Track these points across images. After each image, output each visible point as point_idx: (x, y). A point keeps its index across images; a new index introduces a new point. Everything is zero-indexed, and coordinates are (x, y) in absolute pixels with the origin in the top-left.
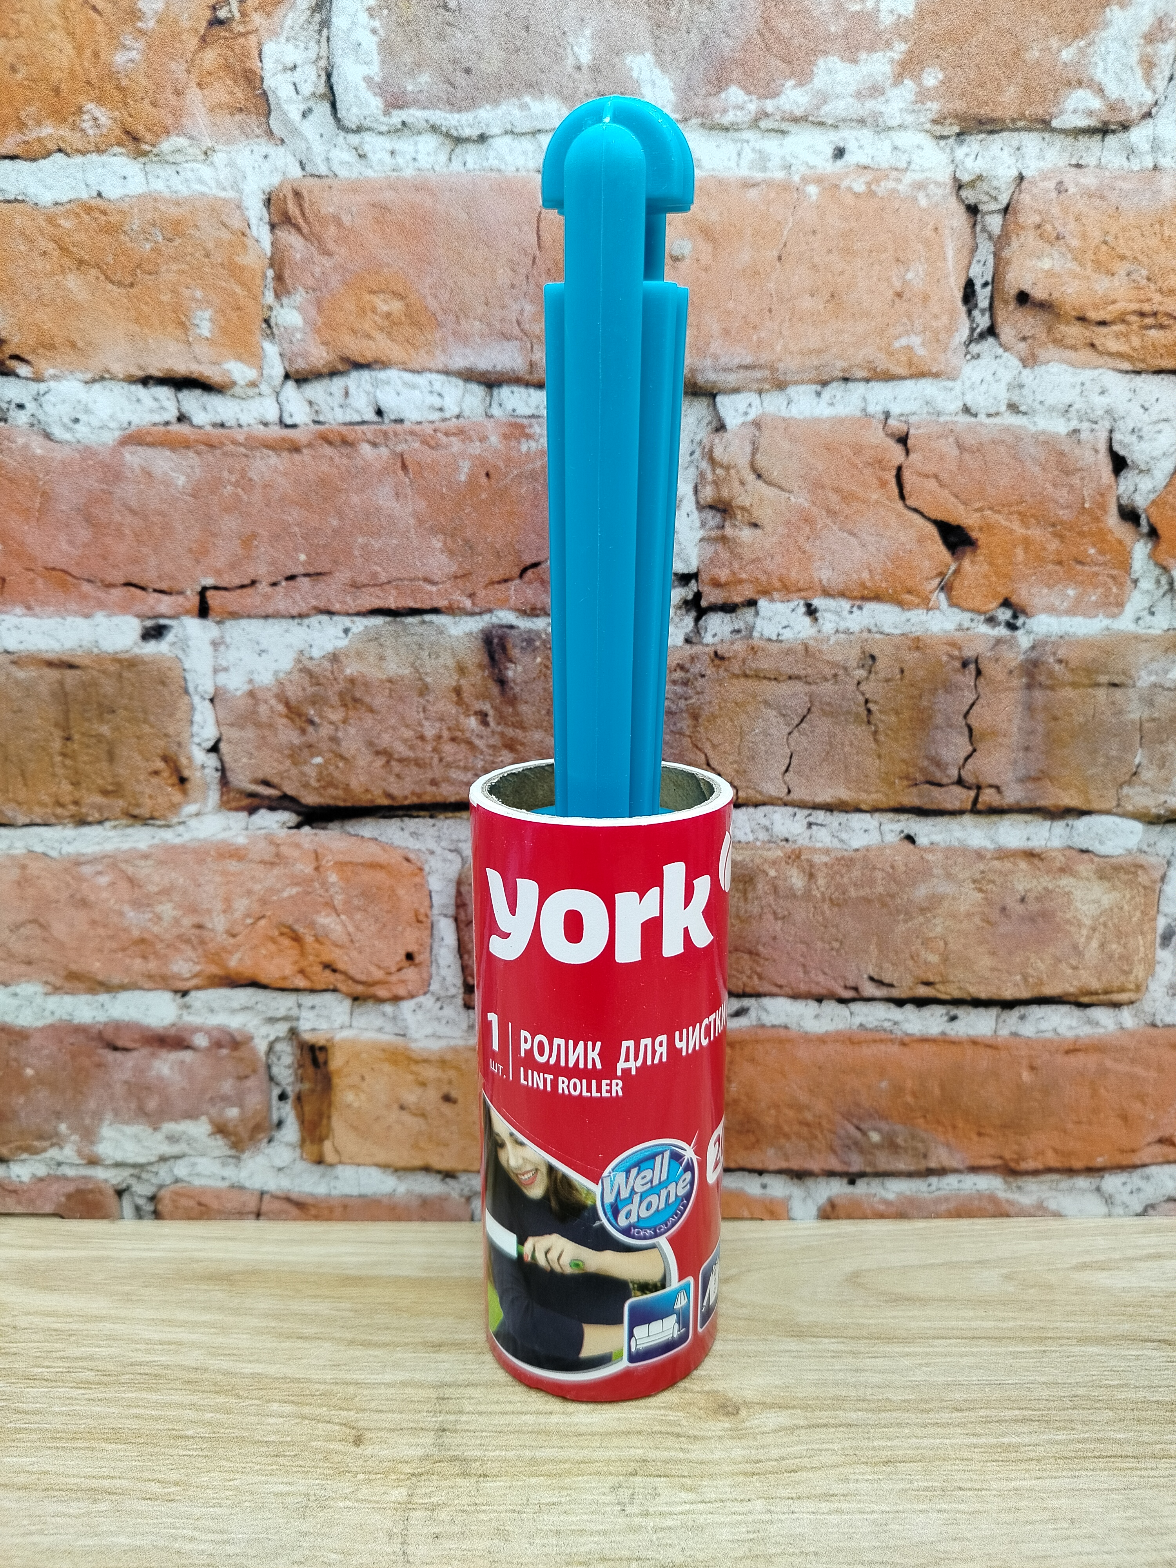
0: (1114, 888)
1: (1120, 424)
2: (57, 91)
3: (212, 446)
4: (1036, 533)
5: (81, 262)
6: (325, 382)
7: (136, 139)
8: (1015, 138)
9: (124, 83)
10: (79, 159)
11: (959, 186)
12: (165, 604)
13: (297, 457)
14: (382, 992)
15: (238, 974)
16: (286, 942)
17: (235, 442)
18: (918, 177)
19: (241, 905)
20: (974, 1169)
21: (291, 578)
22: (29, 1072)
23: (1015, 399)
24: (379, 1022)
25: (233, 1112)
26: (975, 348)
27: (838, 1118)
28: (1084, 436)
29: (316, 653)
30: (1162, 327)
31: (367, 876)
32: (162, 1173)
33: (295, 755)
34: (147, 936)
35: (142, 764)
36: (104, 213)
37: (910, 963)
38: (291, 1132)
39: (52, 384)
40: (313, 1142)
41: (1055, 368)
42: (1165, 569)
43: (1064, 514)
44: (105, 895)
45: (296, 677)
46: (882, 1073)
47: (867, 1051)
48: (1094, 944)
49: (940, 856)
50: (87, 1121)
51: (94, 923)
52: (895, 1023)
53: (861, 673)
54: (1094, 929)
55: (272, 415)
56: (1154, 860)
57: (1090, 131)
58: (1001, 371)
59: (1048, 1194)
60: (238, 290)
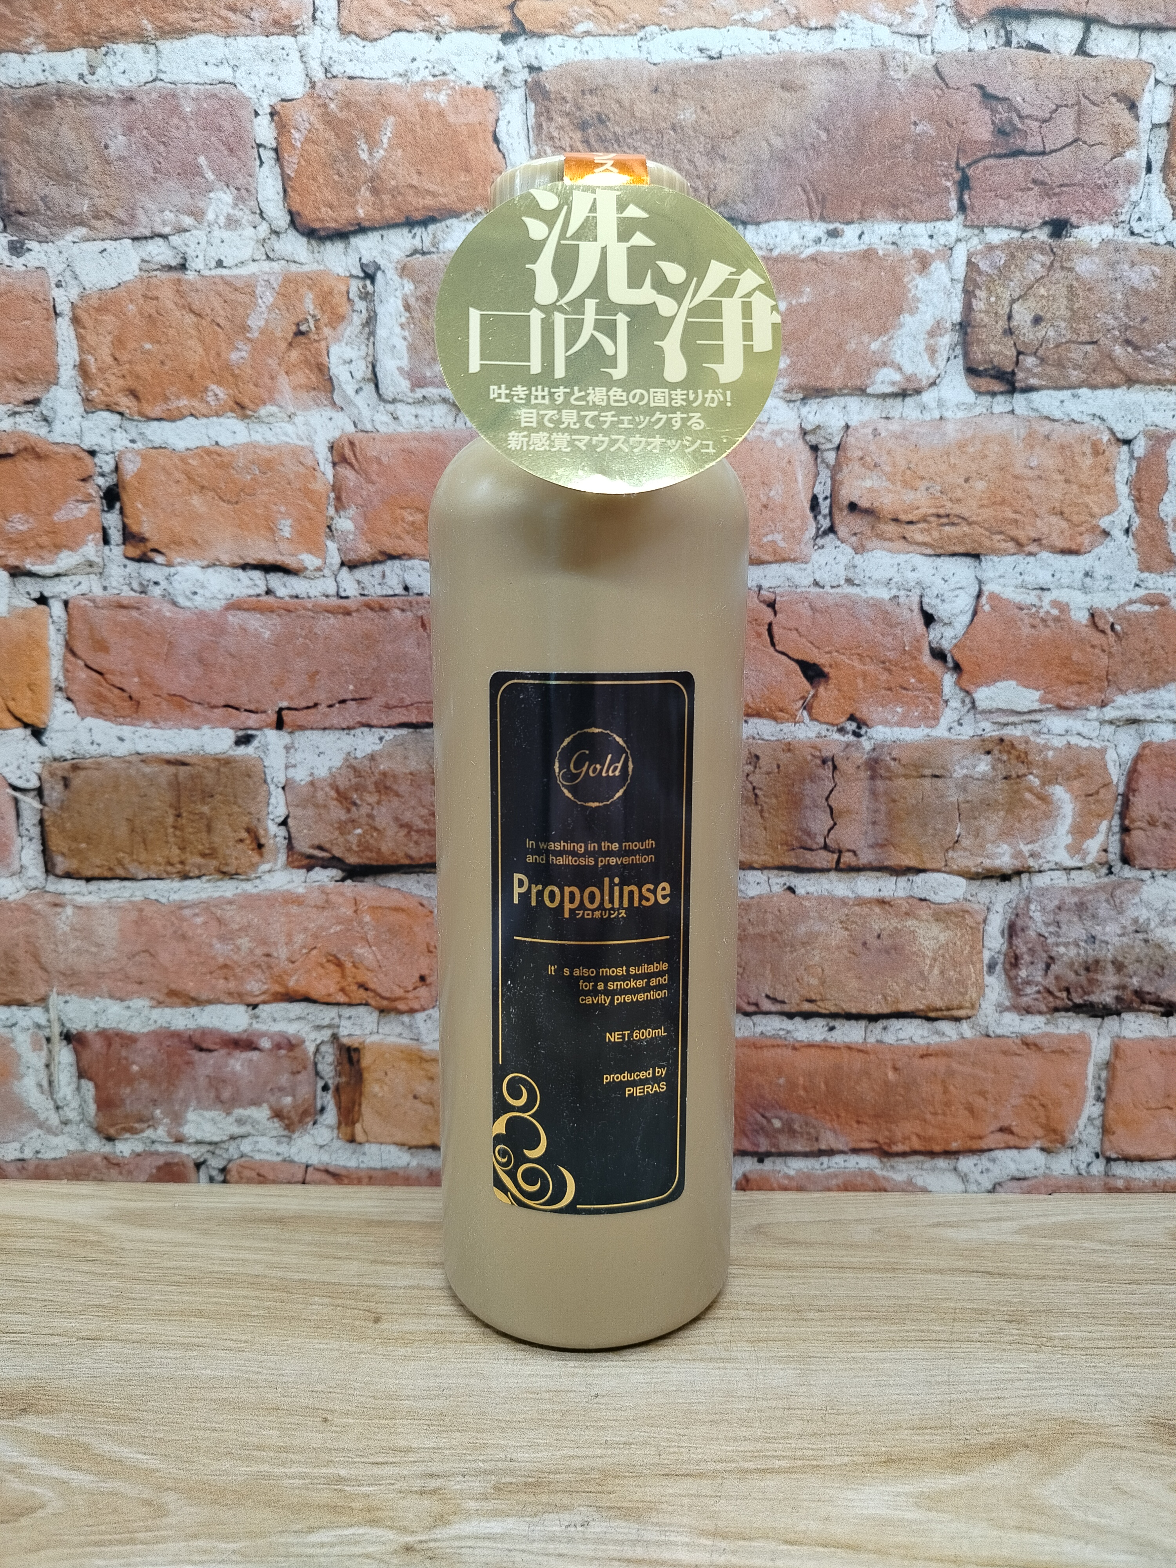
0: (948, 928)
1: (927, 591)
2: (191, 377)
3: (289, 611)
4: (871, 668)
5: (203, 487)
6: (369, 567)
7: (242, 407)
8: (842, 401)
9: (237, 371)
10: (204, 421)
11: (804, 433)
12: (252, 720)
13: (348, 618)
14: (401, 1006)
15: (295, 991)
16: (332, 967)
17: (305, 609)
18: (776, 427)
19: (299, 939)
20: (855, 1151)
21: (343, 702)
22: (135, 1068)
23: (851, 575)
24: (399, 1029)
25: (288, 1100)
26: (820, 542)
27: (748, 1107)
28: (901, 600)
29: (359, 754)
30: (953, 524)
31: (393, 917)
32: (231, 1150)
33: (342, 828)
34: (228, 962)
35: (232, 835)
36: (220, 455)
37: (797, 985)
38: (331, 1116)
39: (179, 568)
40: (347, 1124)
41: (878, 553)
42: (968, 693)
43: (891, 655)
44: (199, 931)
45: (344, 771)
46: (780, 1072)
47: (768, 1054)
48: (936, 971)
49: (815, 903)
50: (177, 1108)
51: (190, 952)
52: (788, 1032)
53: (750, 768)
54: (935, 960)
55: (332, 590)
56: (977, 907)
57: (894, 395)
58: (839, 557)
59: (916, 1173)
60: (310, 506)
